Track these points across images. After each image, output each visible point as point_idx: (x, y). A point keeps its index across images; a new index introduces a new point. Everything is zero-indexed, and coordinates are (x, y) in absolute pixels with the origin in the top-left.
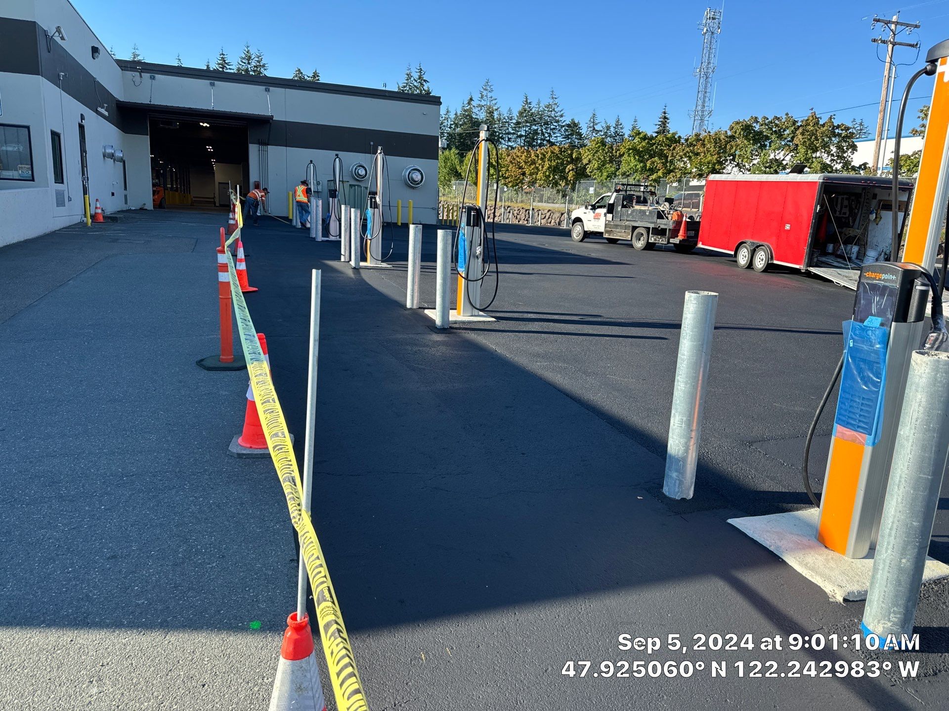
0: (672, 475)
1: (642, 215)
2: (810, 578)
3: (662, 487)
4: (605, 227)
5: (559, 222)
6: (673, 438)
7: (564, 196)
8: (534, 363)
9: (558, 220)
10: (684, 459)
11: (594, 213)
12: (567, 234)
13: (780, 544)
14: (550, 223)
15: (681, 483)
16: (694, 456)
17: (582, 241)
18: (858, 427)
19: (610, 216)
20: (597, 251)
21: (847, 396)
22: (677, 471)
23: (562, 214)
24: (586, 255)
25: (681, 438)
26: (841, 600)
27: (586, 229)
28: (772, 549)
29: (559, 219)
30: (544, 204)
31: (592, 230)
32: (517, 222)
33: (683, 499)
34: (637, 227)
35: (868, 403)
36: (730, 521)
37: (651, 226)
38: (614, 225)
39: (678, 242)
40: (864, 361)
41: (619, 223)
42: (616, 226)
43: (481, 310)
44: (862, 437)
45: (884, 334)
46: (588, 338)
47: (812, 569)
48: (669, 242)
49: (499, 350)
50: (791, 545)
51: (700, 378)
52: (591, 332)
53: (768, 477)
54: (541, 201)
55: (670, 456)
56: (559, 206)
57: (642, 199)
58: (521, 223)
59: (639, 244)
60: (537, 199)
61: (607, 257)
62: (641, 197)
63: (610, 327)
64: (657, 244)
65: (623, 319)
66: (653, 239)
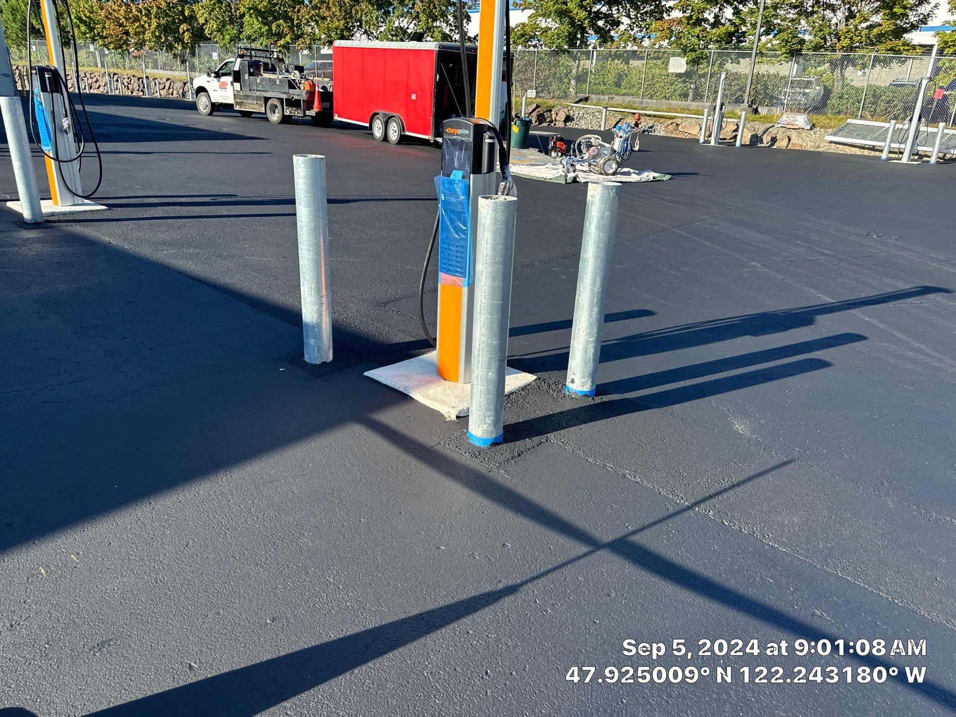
0: (310, 342)
1: (273, 85)
2: (431, 407)
3: (303, 355)
4: (235, 99)
5: (183, 93)
6: (305, 307)
7: (183, 62)
8: (160, 252)
9: (181, 91)
10: (319, 325)
11: (219, 81)
12: (193, 107)
13: (407, 384)
14: (172, 94)
15: (319, 348)
16: (328, 321)
17: (210, 114)
18: (456, 272)
19: (237, 86)
20: (230, 125)
21: (446, 246)
22: (315, 337)
23: (185, 84)
24: (216, 129)
25: (312, 305)
26: (455, 418)
27: (213, 101)
28: (401, 389)
29: (182, 89)
30: (161, 72)
31: (220, 102)
32: (130, 94)
33: (324, 363)
34: (269, 98)
35: (461, 250)
36: (366, 374)
37: (284, 97)
38: (244, 95)
39: (314, 115)
40: (453, 212)
41: (248, 93)
42: (247, 97)
43: (86, 198)
44: (459, 280)
45: (465, 185)
46: (221, 219)
47: (434, 399)
48: (305, 115)
49: (114, 242)
50: (417, 383)
51: (322, 244)
52: (225, 213)
53: (399, 331)
54: (155, 67)
55: (306, 324)
56: (179, 74)
57: (270, 66)
58: (134, 94)
59: (275, 117)
60: (150, 64)
61: (241, 131)
62: (268, 64)
63: (246, 206)
64: (293, 117)
65: (260, 197)
66: (288, 111)
